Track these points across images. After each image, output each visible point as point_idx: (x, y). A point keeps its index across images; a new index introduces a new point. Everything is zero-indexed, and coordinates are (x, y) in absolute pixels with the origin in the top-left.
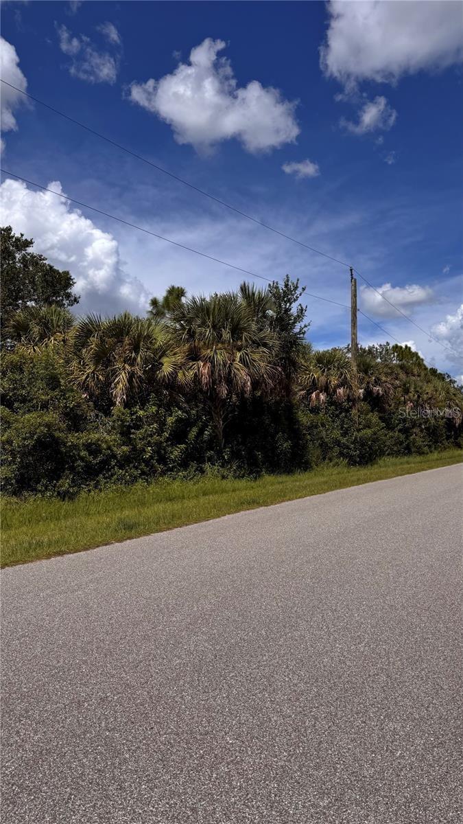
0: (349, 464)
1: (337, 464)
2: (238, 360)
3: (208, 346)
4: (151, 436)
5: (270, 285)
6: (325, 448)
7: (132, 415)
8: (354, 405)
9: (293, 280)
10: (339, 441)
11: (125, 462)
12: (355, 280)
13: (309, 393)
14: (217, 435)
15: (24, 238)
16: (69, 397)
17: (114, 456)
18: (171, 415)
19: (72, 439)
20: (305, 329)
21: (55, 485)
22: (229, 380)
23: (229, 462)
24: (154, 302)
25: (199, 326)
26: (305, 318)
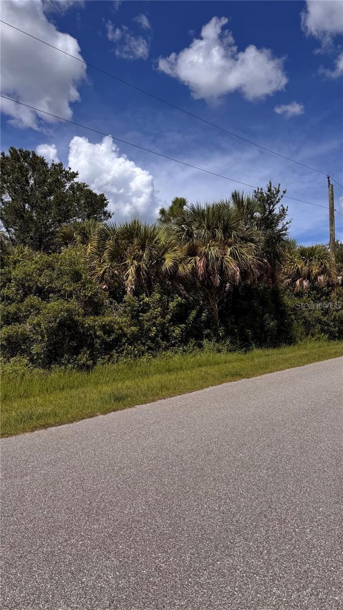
0: (329, 339)
1: (319, 339)
2: (229, 254)
3: (204, 244)
4: (156, 318)
5: (255, 191)
6: (307, 325)
7: (140, 301)
8: (333, 289)
9: (275, 185)
10: (321, 320)
11: (134, 339)
12: (332, 186)
13: (294, 281)
14: (213, 316)
15: (71, 171)
16: (88, 288)
17: (125, 335)
18: (172, 301)
19: (89, 321)
20: (287, 226)
21: (76, 358)
22: (222, 271)
23: (223, 338)
24: (162, 212)
25: (197, 228)
26: (286, 216)
